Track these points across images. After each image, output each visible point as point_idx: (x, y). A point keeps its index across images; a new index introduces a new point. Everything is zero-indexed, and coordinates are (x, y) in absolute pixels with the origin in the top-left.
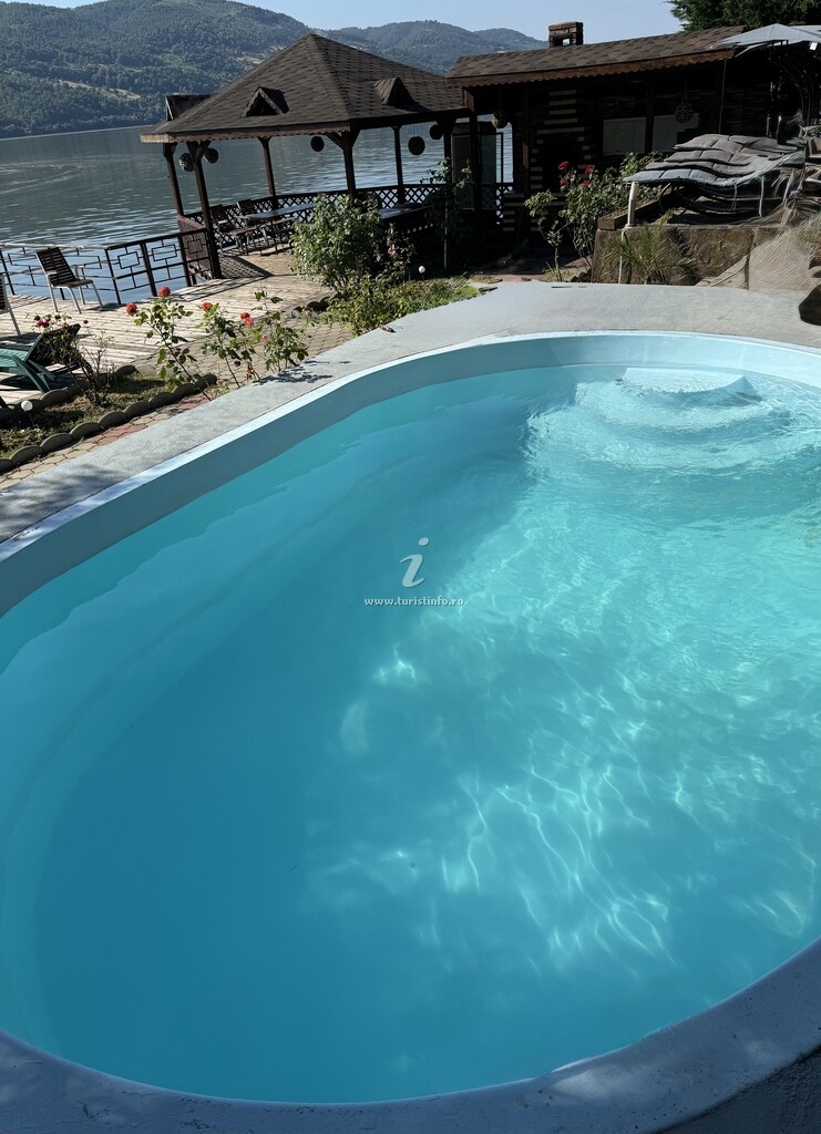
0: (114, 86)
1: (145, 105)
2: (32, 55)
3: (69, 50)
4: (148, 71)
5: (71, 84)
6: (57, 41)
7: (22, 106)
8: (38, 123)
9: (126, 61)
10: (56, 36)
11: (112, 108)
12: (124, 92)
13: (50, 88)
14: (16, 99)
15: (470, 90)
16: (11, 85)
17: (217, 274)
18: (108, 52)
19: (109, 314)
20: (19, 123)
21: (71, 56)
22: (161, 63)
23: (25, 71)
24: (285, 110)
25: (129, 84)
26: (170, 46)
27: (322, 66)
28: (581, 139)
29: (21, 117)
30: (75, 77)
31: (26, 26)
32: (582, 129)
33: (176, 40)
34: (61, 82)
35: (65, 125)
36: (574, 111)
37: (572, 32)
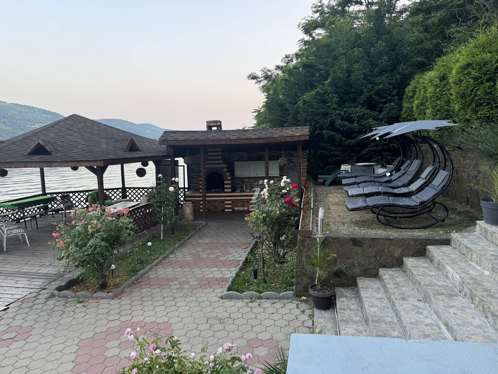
15: (171, 146)
24: (56, 153)
28: (225, 170)
32: (226, 166)
36: (221, 158)
37: (218, 124)
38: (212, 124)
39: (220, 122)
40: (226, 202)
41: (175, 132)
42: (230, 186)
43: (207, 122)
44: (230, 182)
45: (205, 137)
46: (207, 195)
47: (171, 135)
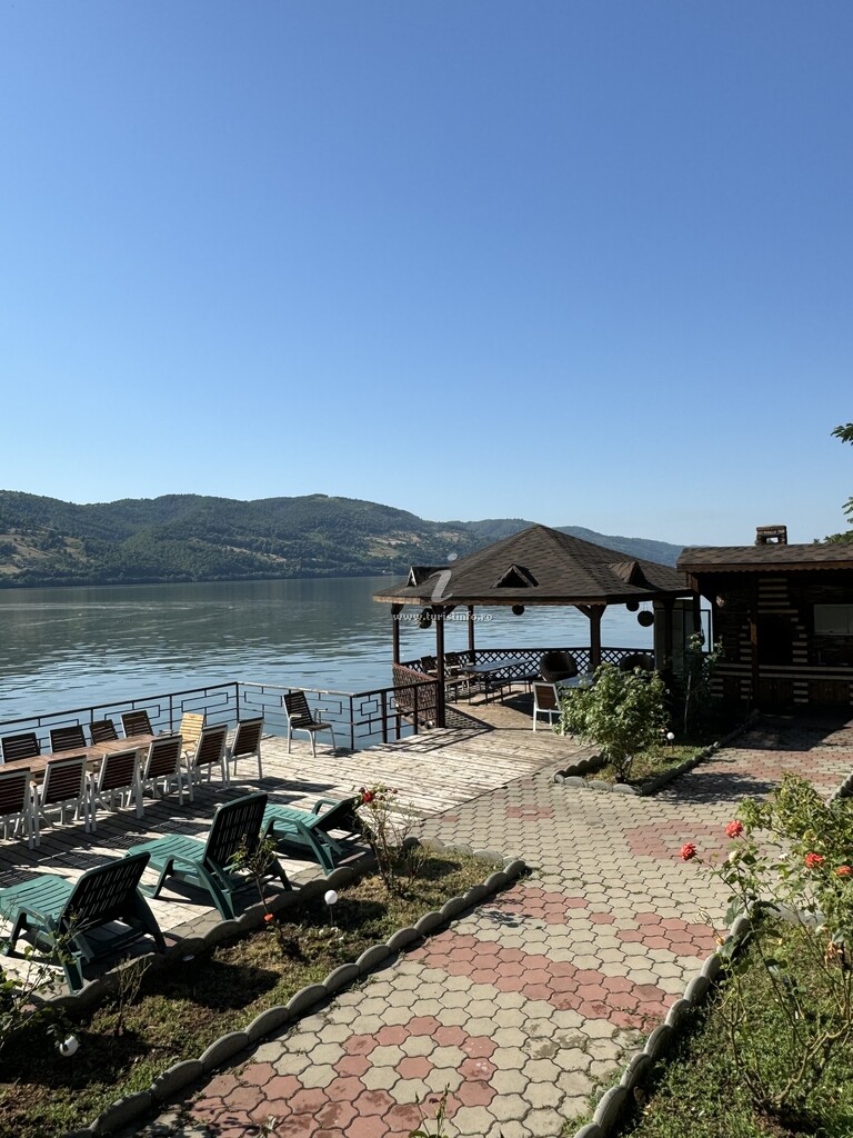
0: (268, 551)
1: (288, 566)
2: (213, 529)
3: (239, 527)
4: (296, 543)
5: (235, 549)
6: (232, 521)
7: (195, 562)
8: (205, 574)
9: (280, 536)
10: (233, 518)
11: (263, 567)
12: (274, 556)
13: (220, 551)
14: (193, 556)
15: (694, 574)
16: (190, 548)
17: (441, 723)
18: (268, 530)
19: (344, 759)
20: (189, 574)
21: (241, 531)
22: (306, 538)
23: (203, 539)
24: (536, 584)
25: (280, 552)
26: (315, 527)
27: (559, 549)
28: (796, 620)
29: (192, 570)
30: (239, 545)
31: (212, 511)
32: (796, 611)
33: (321, 524)
34: (229, 548)
35: (224, 576)
36: (785, 596)
37: (781, 532)
38: (770, 533)
39: (785, 528)
40: (796, 684)
41: (703, 550)
42: (805, 652)
43: (759, 530)
44: (805, 644)
45: (761, 558)
46: (761, 667)
47: (698, 555)
